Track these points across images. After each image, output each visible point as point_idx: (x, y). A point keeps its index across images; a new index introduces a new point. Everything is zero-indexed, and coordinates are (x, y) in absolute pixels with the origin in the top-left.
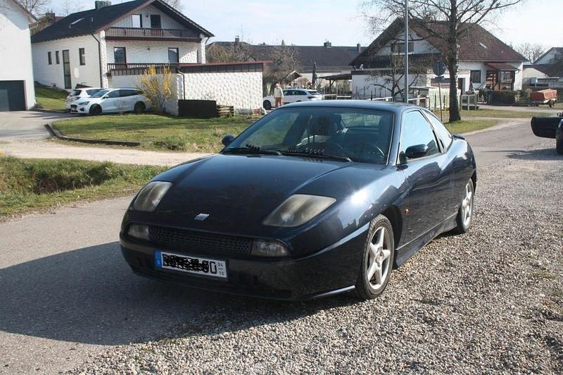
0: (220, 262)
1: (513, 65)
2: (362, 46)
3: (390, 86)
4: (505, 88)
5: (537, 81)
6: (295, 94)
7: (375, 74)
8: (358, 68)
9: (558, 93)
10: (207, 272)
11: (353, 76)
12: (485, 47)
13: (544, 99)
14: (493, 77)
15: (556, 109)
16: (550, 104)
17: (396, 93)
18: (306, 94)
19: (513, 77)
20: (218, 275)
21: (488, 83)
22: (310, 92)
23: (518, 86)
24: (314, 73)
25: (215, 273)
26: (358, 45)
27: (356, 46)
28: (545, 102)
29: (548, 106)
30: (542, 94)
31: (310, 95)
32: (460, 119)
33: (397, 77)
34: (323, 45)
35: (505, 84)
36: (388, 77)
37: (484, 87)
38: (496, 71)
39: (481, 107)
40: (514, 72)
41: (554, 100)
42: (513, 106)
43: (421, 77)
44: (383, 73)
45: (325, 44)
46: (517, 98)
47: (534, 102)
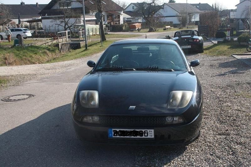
0: (151, 130)
1: (119, 12)
2: (39, 4)
3: (63, 24)
4: (116, 23)
5: (126, 19)
6: (15, 31)
7: (55, 19)
8: (45, 15)
9: (142, 25)
10: (142, 136)
11: (42, 20)
12: (105, 4)
13: (136, 28)
14: (110, 18)
15: (141, 32)
16: (139, 30)
17: (67, 28)
18: (22, 31)
19: (119, 17)
20: (149, 137)
21: (108, 21)
22: (24, 29)
23: (122, 22)
24: (19, 19)
25: (147, 136)
26: (37, 3)
27: (36, 4)
28: (137, 29)
29: (138, 31)
30: (135, 26)
31: (24, 31)
32: (106, 40)
33: (67, 20)
34: (20, 4)
35: (116, 21)
36: (62, 20)
37: (107, 23)
38: (112, 15)
39: (109, 33)
40: (119, 15)
41: (140, 28)
42: (123, 32)
43: (79, 19)
44: (59, 18)
45: (21, 3)
46: (124, 28)
47: (132, 29)
